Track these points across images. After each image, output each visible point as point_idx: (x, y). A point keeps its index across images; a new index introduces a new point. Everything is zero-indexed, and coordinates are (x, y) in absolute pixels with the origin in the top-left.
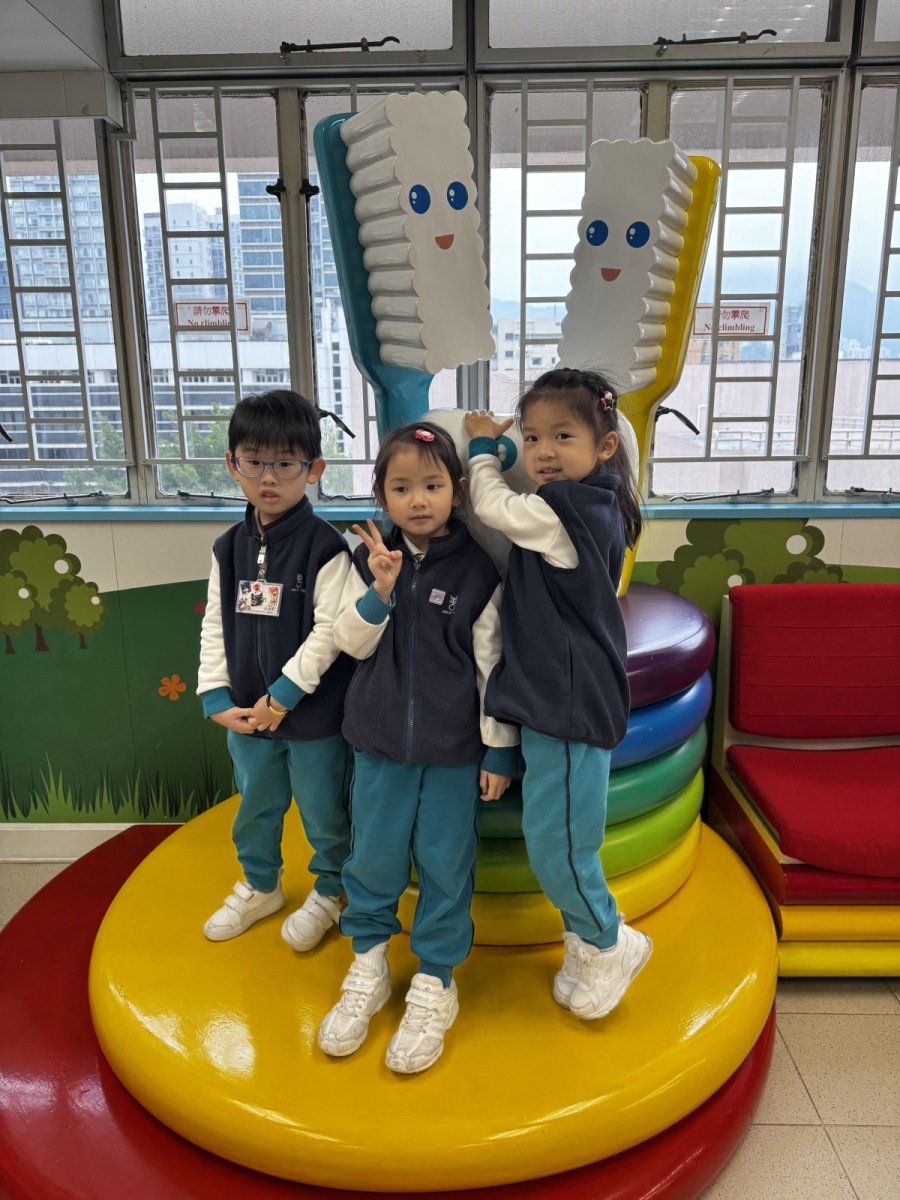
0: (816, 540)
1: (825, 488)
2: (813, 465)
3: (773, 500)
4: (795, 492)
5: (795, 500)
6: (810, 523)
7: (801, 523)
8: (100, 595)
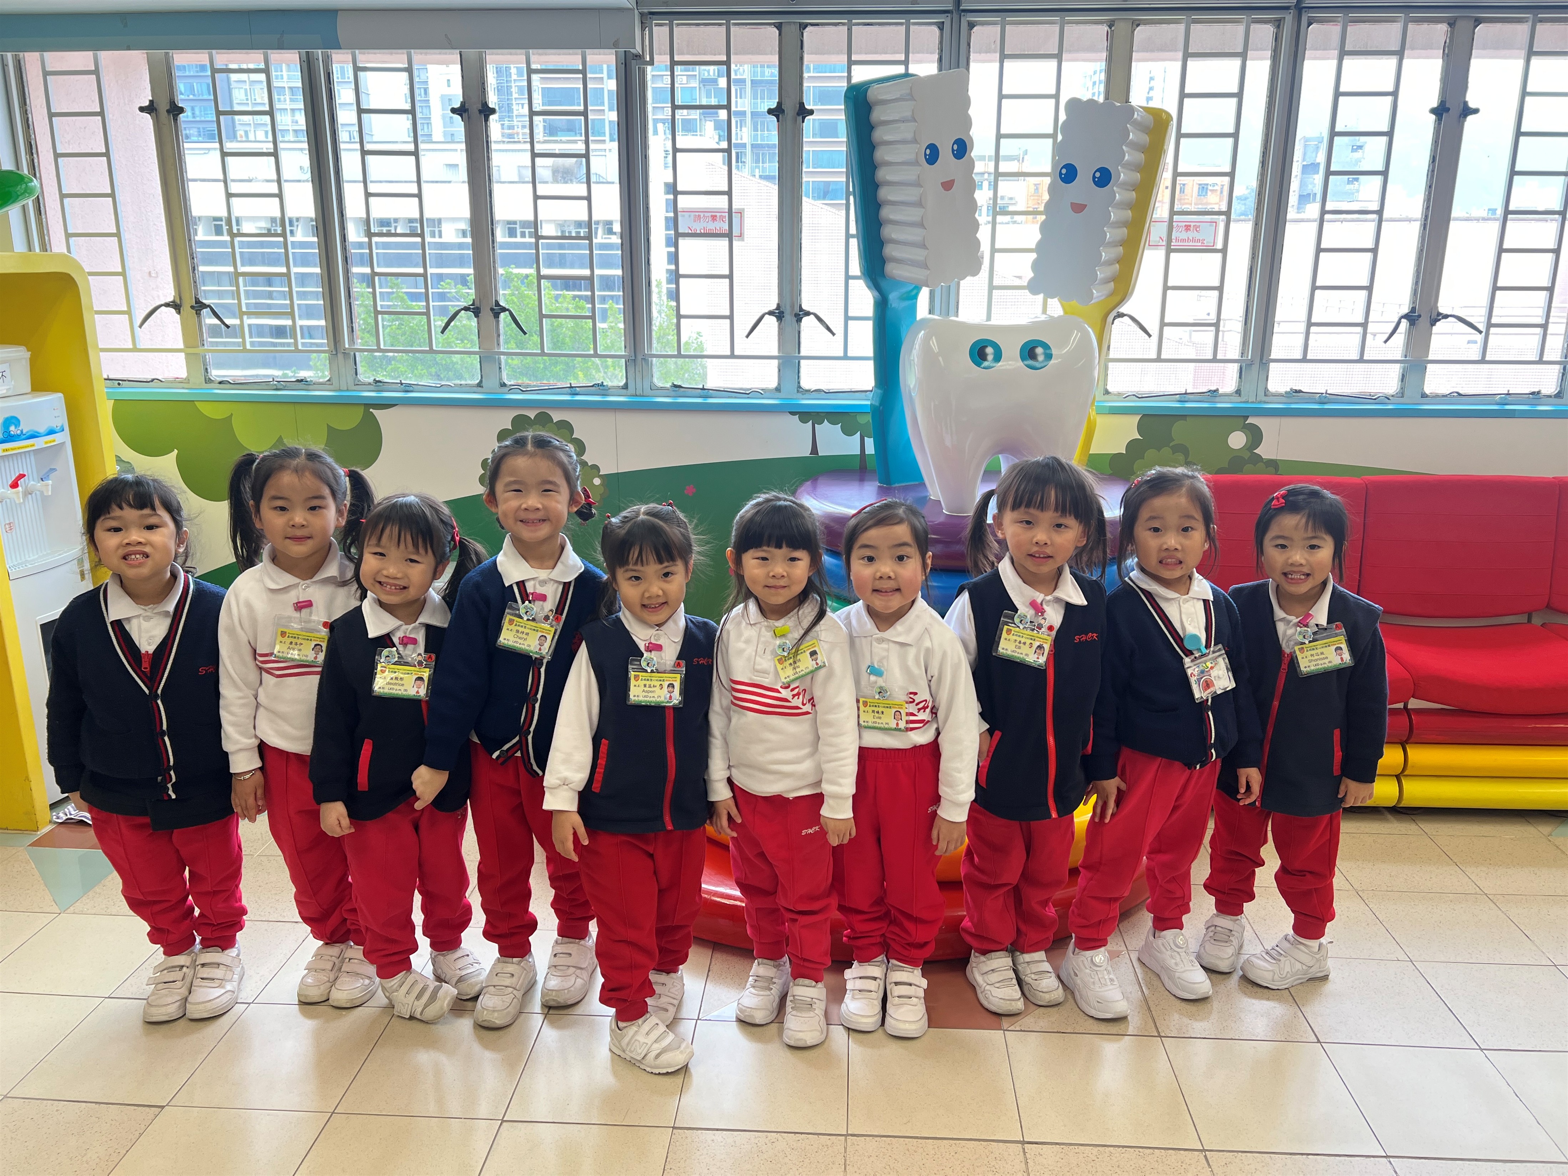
0: (1255, 436)
1: (1266, 388)
2: (1255, 367)
3: (1217, 399)
4: (1238, 392)
5: (1239, 399)
6: (1250, 421)
7: (1242, 419)
8: (601, 477)
